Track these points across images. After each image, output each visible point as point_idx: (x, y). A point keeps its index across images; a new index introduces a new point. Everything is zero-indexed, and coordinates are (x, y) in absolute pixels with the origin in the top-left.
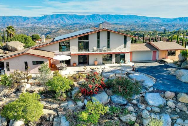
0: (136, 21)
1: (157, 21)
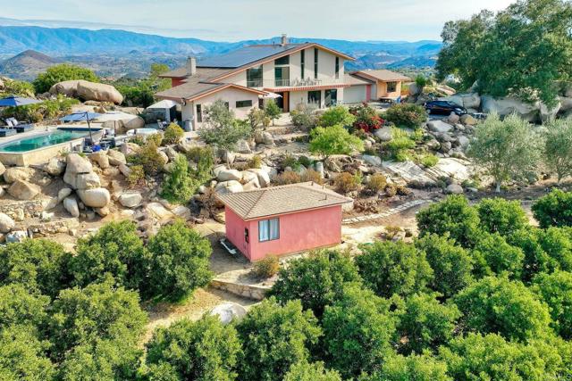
0: (135, 48)
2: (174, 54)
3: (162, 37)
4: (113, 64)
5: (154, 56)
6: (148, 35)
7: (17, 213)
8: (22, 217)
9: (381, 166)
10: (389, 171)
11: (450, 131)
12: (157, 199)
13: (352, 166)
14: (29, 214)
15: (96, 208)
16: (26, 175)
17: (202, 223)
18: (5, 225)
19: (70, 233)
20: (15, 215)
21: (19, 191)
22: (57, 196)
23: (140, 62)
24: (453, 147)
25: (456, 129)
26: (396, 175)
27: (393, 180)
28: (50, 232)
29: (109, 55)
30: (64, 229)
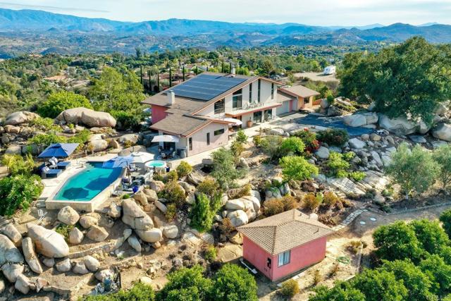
0: (53, 26)
1: (103, 29)
2: (87, 31)
3: (76, 18)
4: (35, 40)
5: (70, 33)
6: (65, 16)
7: (99, 254)
8: (103, 257)
9: (326, 182)
10: (332, 186)
11: (364, 147)
12: (188, 229)
13: (307, 184)
14: (106, 254)
15: (151, 243)
16: (96, 220)
17: (223, 246)
18: (95, 267)
19: (139, 267)
20: (98, 257)
21: (95, 235)
22: (123, 236)
23: (58, 39)
24: (369, 161)
25: (368, 145)
26: (338, 189)
27: (336, 194)
28: (125, 268)
29: (31, 32)
30: (134, 264)
